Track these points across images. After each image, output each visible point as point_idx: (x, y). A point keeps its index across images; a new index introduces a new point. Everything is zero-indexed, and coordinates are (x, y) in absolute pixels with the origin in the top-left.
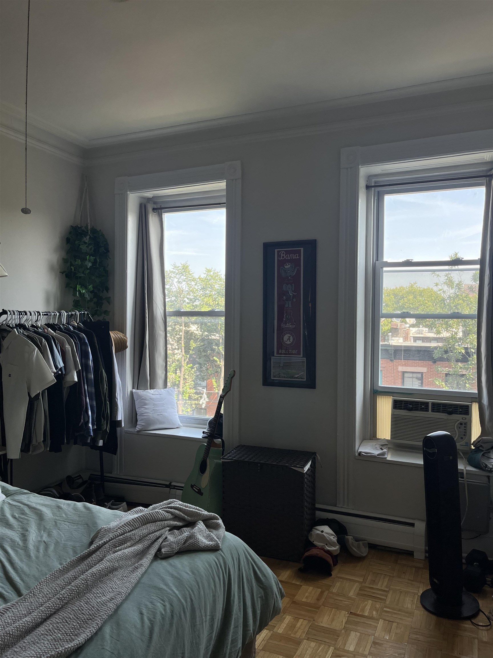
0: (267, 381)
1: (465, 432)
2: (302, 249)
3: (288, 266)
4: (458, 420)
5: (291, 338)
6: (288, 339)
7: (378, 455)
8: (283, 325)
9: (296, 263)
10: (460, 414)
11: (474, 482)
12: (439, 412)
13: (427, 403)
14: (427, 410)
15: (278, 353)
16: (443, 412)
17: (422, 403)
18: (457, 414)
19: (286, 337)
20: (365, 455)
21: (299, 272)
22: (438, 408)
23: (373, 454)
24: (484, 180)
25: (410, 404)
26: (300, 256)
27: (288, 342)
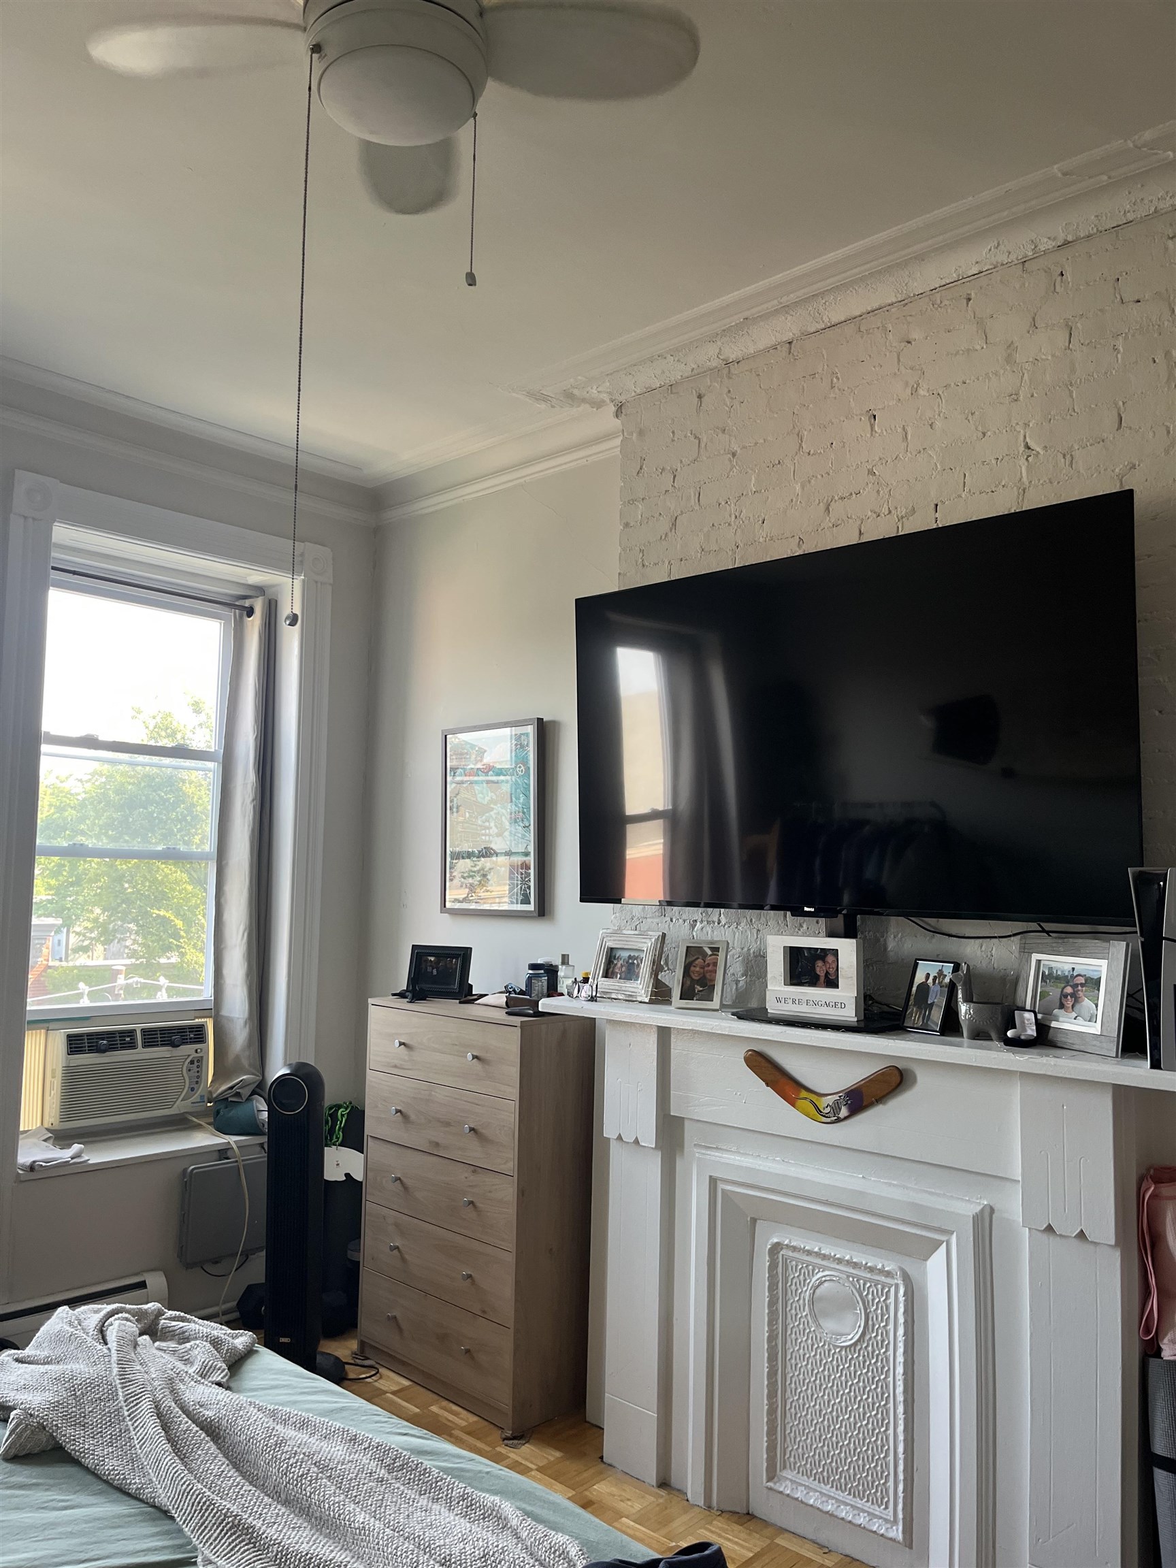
1: (198, 1077)
4: (189, 1056)
7: (72, 1158)
10: (191, 1043)
11: (250, 1159)
12: (157, 1046)
13: (132, 1032)
14: (132, 1045)
16: (162, 1045)
17: (123, 1033)
18: (186, 1043)
20: (45, 1166)
22: (153, 1037)
23: (61, 1158)
24: (230, 614)
25: (103, 1039)
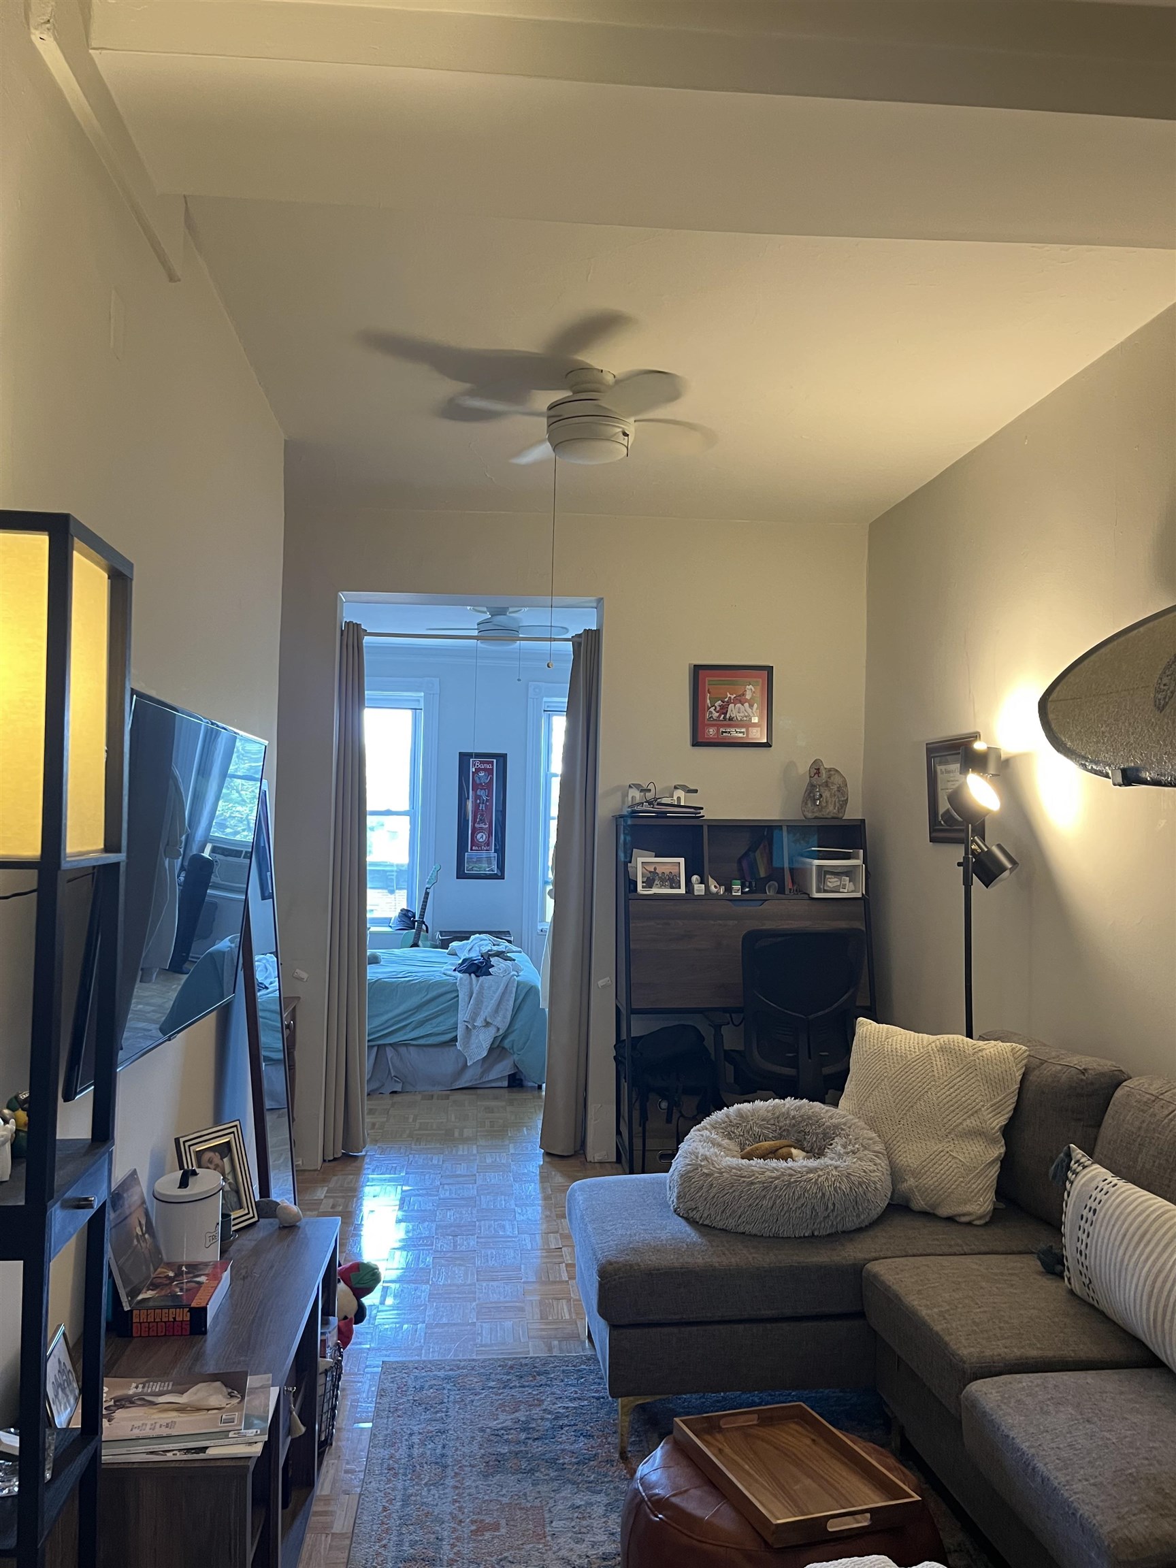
0: (461, 875)
2: (495, 761)
3: (482, 774)
5: (484, 836)
6: (482, 837)
8: (476, 825)
9: (490, 772)
15: (471, 850)
19: (479, 836)
21: (492, 779)
26: (493, 766)
27: (481, 840)
